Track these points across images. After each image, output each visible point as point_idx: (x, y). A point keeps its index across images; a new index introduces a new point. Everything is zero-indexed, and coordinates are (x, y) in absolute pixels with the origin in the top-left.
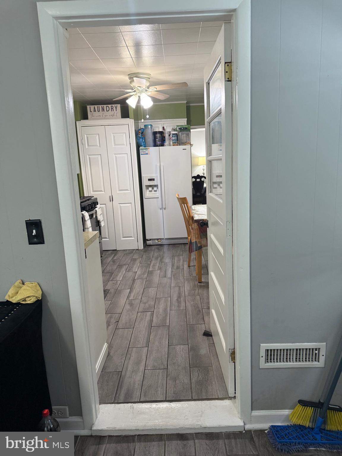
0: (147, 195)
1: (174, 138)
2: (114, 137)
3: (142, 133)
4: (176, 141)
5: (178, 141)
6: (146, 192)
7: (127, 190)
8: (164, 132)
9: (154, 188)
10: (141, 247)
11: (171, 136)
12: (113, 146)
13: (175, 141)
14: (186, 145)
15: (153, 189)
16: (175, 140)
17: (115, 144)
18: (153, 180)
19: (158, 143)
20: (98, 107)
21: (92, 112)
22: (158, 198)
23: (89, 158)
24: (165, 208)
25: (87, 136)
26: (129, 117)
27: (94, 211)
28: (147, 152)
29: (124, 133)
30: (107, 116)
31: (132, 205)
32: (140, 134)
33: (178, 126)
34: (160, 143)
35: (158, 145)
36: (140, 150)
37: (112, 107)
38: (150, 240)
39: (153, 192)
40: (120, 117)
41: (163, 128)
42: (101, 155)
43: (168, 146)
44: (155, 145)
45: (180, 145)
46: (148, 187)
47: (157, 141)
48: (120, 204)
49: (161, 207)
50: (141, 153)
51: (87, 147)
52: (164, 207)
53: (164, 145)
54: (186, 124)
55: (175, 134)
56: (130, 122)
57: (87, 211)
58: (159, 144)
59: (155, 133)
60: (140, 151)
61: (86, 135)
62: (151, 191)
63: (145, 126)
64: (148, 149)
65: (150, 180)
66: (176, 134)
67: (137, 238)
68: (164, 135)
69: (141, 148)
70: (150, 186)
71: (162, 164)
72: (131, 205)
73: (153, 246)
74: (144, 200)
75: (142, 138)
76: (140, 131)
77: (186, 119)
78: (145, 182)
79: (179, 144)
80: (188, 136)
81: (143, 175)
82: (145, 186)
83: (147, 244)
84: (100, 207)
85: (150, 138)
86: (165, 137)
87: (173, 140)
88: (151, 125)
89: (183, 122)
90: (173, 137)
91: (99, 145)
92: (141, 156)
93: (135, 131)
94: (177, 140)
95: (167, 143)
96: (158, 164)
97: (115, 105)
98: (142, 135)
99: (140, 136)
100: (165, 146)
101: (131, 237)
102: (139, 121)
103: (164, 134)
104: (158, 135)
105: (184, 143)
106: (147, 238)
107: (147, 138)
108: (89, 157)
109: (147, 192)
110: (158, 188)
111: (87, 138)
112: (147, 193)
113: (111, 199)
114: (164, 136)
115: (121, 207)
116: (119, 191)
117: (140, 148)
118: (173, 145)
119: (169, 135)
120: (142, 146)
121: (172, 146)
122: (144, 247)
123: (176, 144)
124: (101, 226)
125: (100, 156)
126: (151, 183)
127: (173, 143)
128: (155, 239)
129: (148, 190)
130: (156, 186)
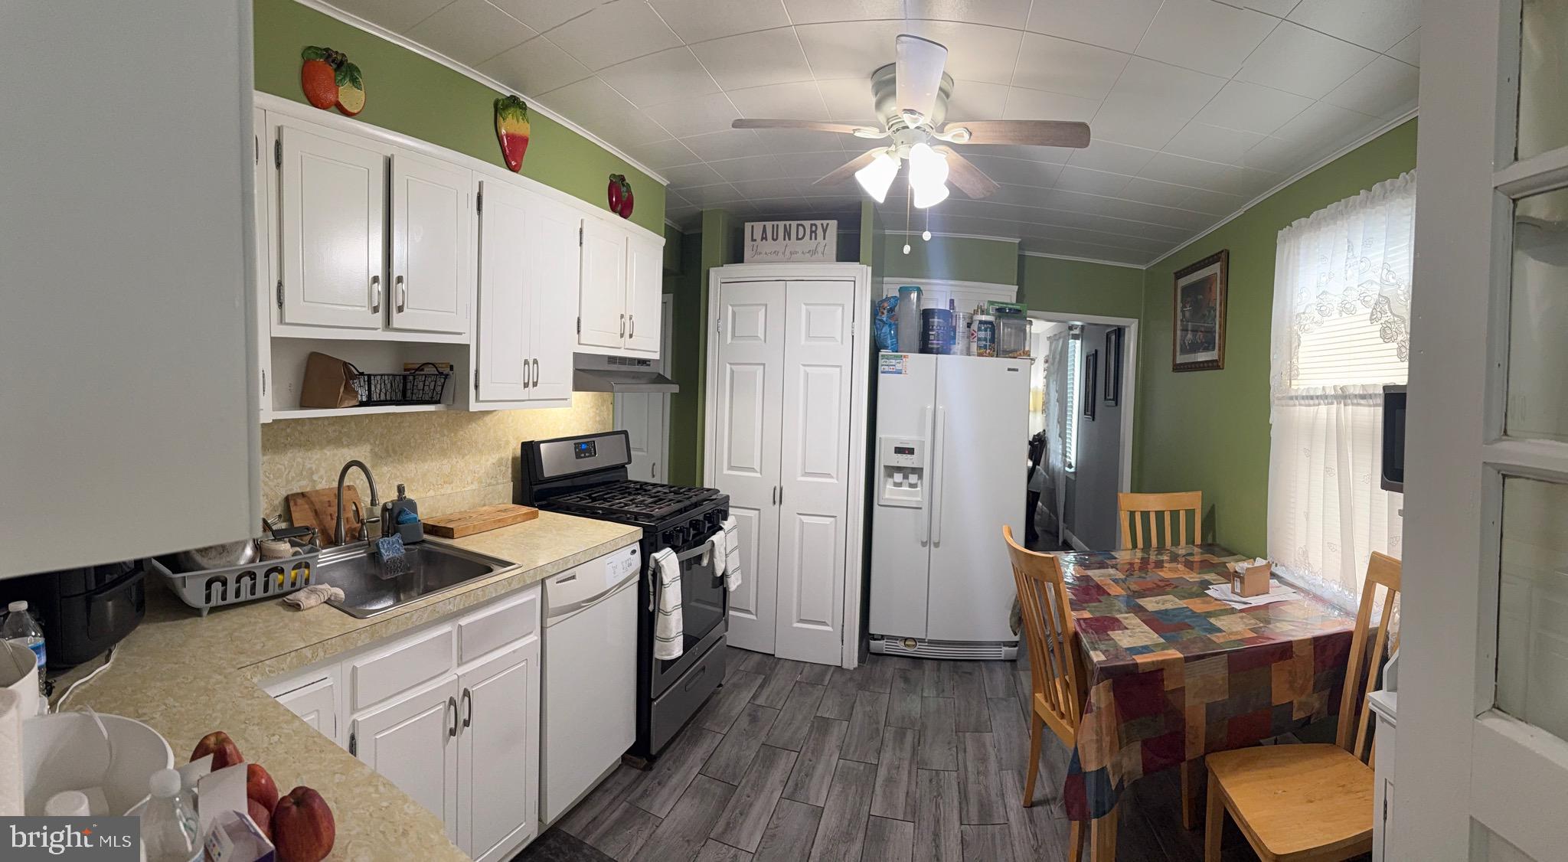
0: (887, 496)
1: (982, 334)
2: (809, 314)
3: (891, 310)
4: (988, 344)
5: (992, 346)
6: (885, 483)
7: (828, 475)
8: (954, 315)
9: (910, 475)
10: (852, 661)
11: (975, 326)
12: (803, 343)
13: (984, 343)
14: (1015, 358)
15: (906, 477)
16: (985, 340)
17: (808, 337)
18: (911, 451)
19: (934, 343)
20: (773, 226)
21: (755, 240)
22: (920, 508)
23: (732, 372)
24: (939, 543)
25: (734, 309)
26: (859, 261)
27: (706, 546)
28: (899, 367)
29: (840, 305)
30: (796, 253)
31: (836, 521)
32: (883, 313)
33: (992, 303)
34: (938, 344)
35: (932, 348)
36: (880, 358)
37: (814, 228)
38: (882, 637)
39: (905, 488)
40: (835, 259)
41: (952, 302)
42: (764, 365)
43: (962, 354)
44: (925, 348)
45: (997, 357)
46: (891, 470)
47: (932, 337)
48: (802, 517)
49: (925, 541)
50: (880, 369)
51: (729, 340)
52: (935, 539)
53: (950, 350)
54: (1014, 301)
55: (986, 322)
56: (861, 273)
57: (676, 549)
58: (935, 346)
59: (927, 315)
60: (881, 362)
61: (730, 308)
62: (899, 485)
63: (901, 290)
64: (905, 357)
65: (899, 450)
66: (991, 323)
67: (843, 632)
68: (954, 321)
69: (883, 352)
70: (899, 469)
71: (940, 407)
72: (834, 524)
73: (888, 660)
74: (876, 509)
75: (890, 325)
76: (886, 305)
77: (1017, 287)
78: (886, 456)
79: (995, 353)
80: (1022, 333)
81: (881, 434)
82: (882, 467)
83: (872, 651)
84: (734, 527)
85: (910, 327)
86: (954, 329)
87: (979, 339)
88: (919, 291)
89: (1007, 294)
90: (979, 329)
91: (763, 339)
92: (881, 376)
93: (873, 302)
94: (992, 340)
95: (959, 345)
96: (930, 407)
97: (822, 221)
98: (889, 318)
99: (885, 319)
100: (954, 353)
101: (824, 623)
102: (885, 279)
103: (954, 319)
104: (936, 320)
105: (1011, 352)
106: (872, 631)
107: (902, 325)
108: (731, 369)
109: (888, 486)
110: (920, 477)
111: (734, 314)
112: (888, 491)
113: (778, 497)
114: (954, 324)
115: (802, 523)
116: (803, 476)
117: (880, 353)
118: (980, 355)
119: (969, 325)
120: (886, 347)
121: (974, 355)
122: (861, 660)
123: (988, 351)
124: (729, 588)
125: (762, 367)
126: (904, 461)
127: (979, 347)
128: (896, 638)
129: (890, 480)
130: (918, 471)
